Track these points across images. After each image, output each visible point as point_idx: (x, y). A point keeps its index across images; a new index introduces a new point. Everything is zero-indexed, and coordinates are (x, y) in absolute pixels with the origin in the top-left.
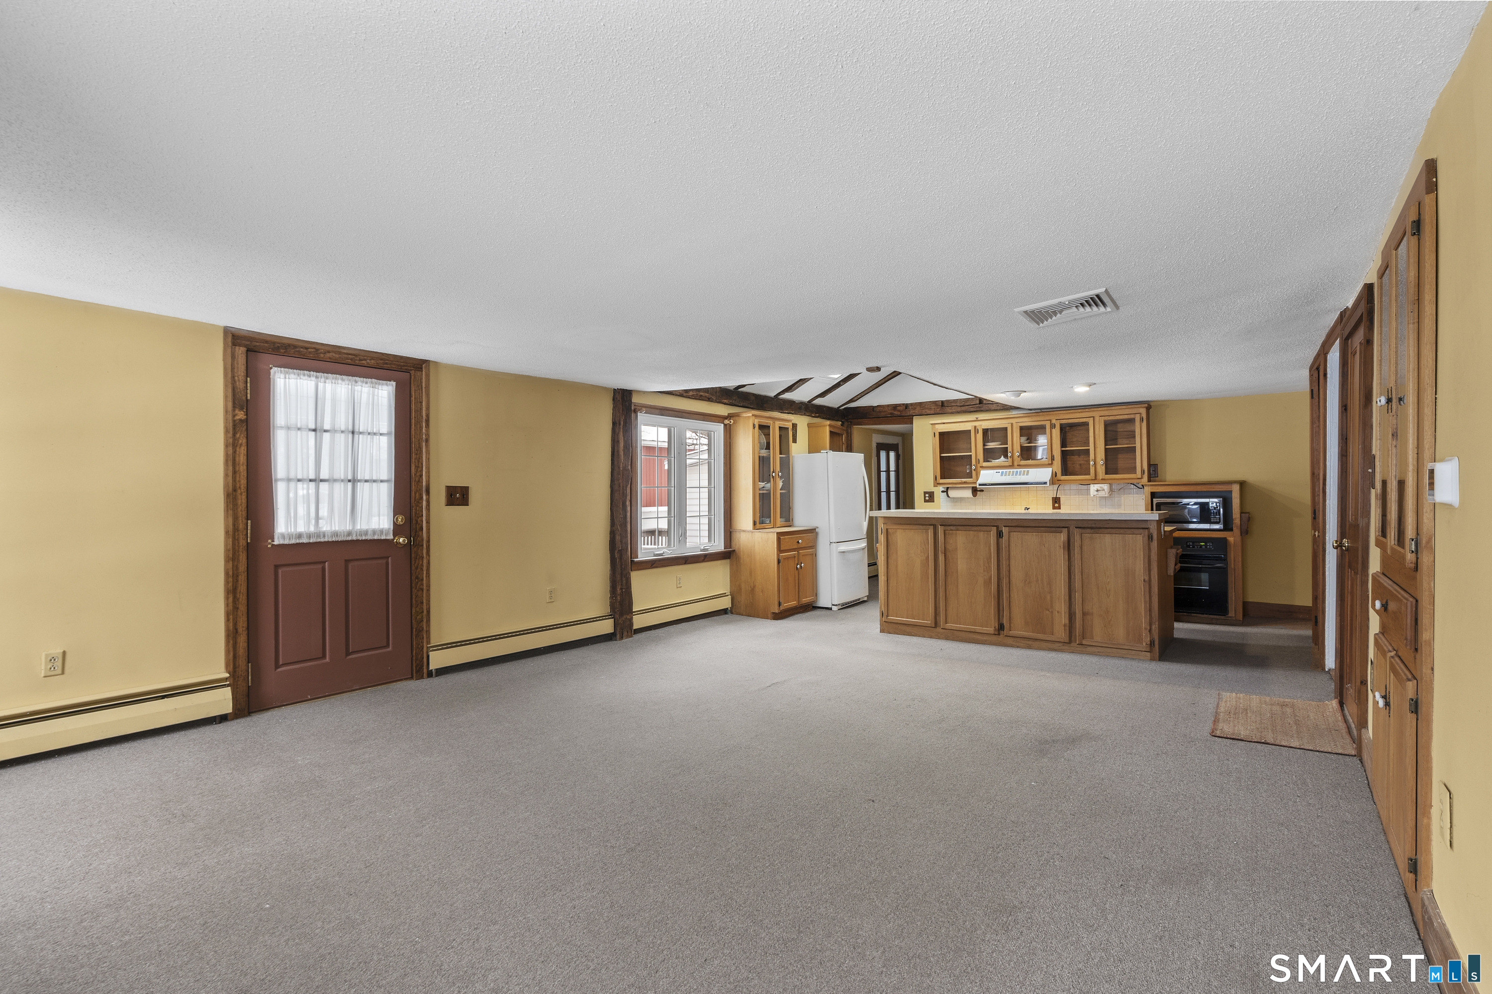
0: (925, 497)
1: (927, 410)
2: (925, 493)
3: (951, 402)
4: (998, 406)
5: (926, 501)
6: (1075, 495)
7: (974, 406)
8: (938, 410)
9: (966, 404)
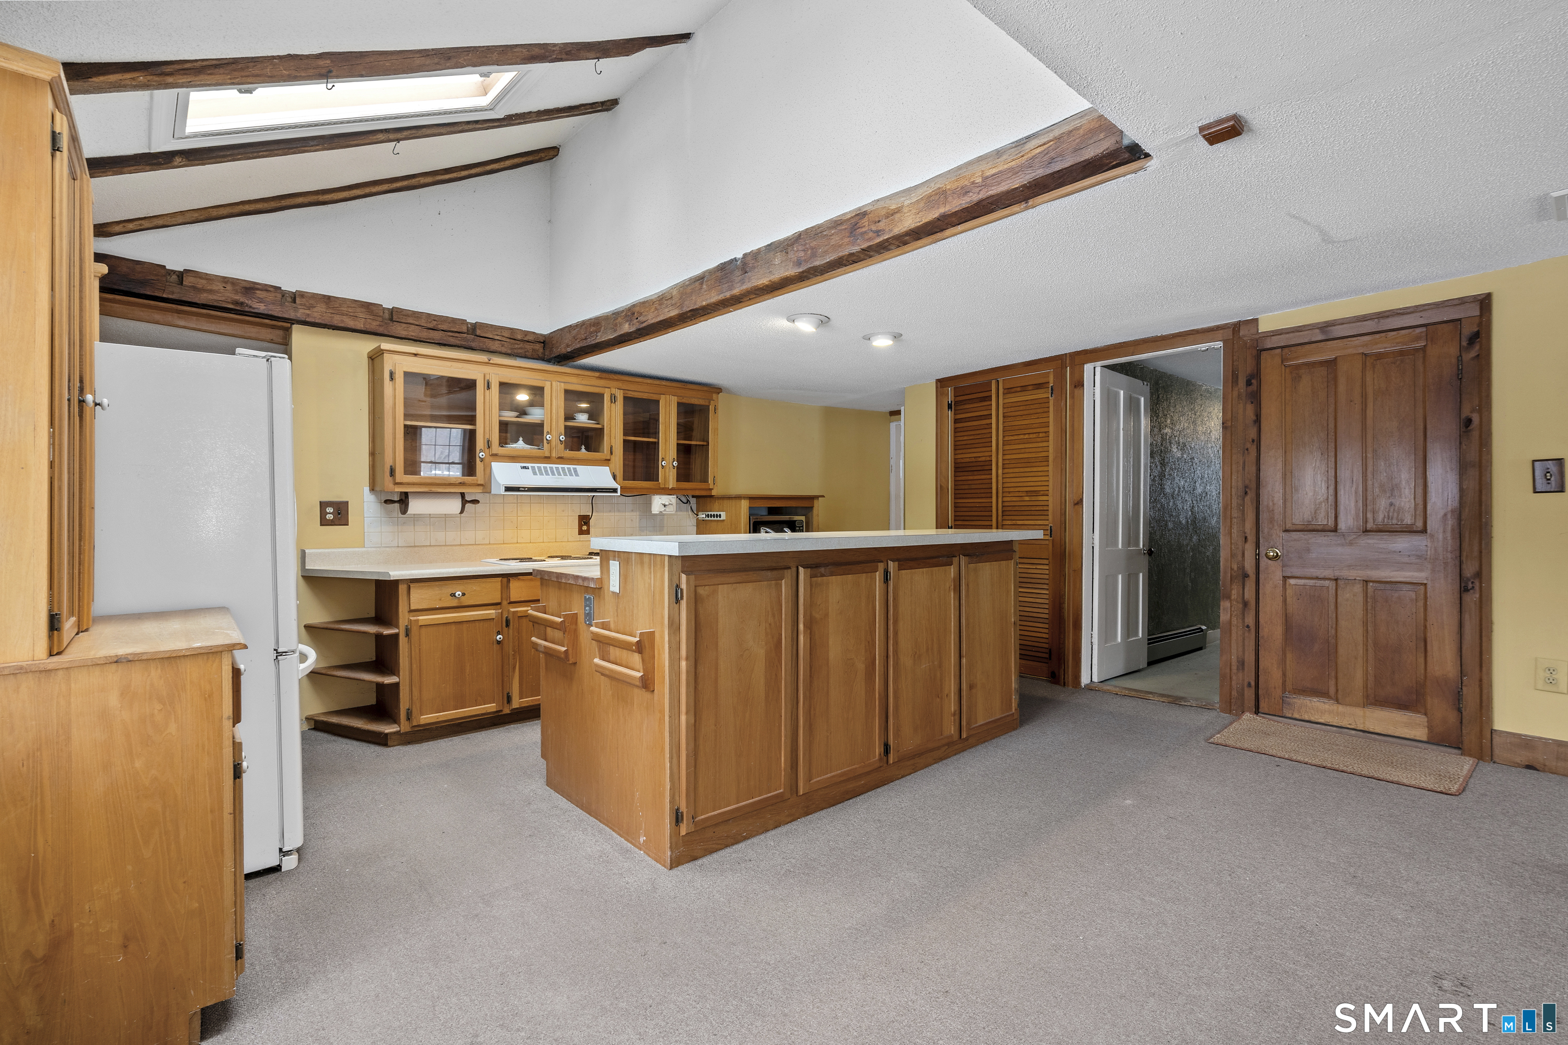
0: (323, 514)
1: (345, 318)
2: (323, 505)
3: (407, 316)
4: (503, 346)
5: (324, 522)
6: (610, 511)
7: (457, 335)
8: (375, 323)
9: (440, 327)
